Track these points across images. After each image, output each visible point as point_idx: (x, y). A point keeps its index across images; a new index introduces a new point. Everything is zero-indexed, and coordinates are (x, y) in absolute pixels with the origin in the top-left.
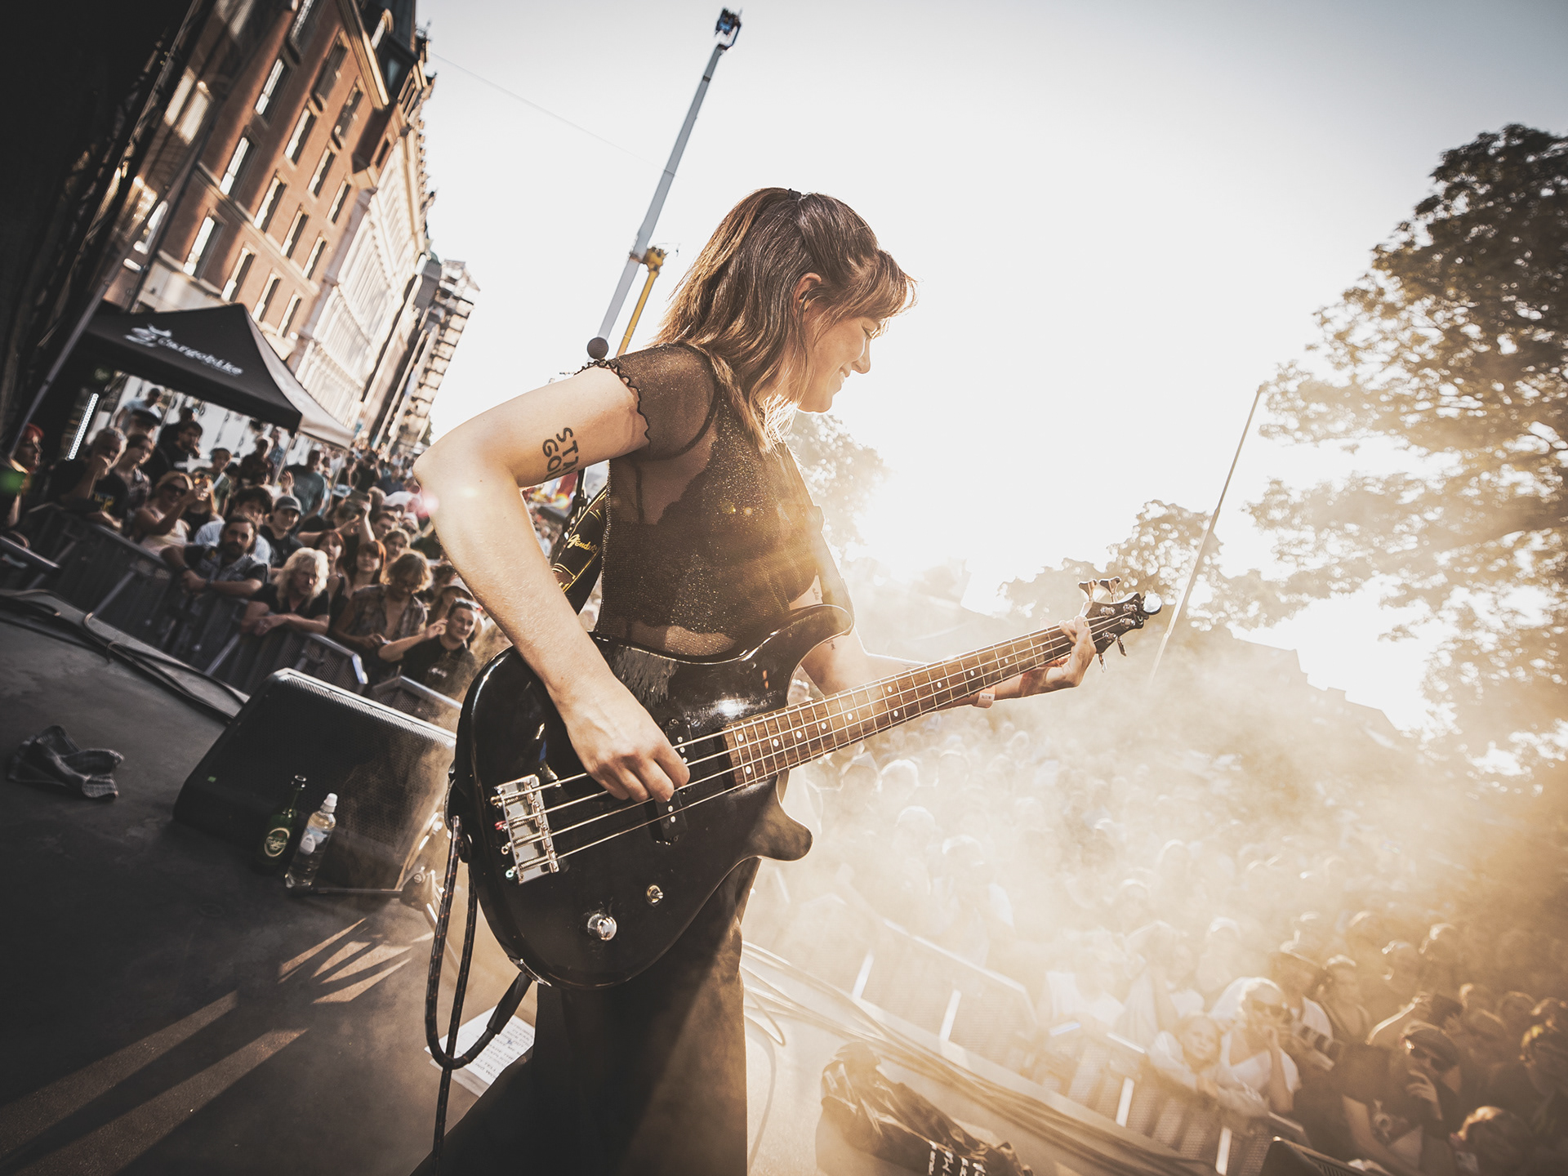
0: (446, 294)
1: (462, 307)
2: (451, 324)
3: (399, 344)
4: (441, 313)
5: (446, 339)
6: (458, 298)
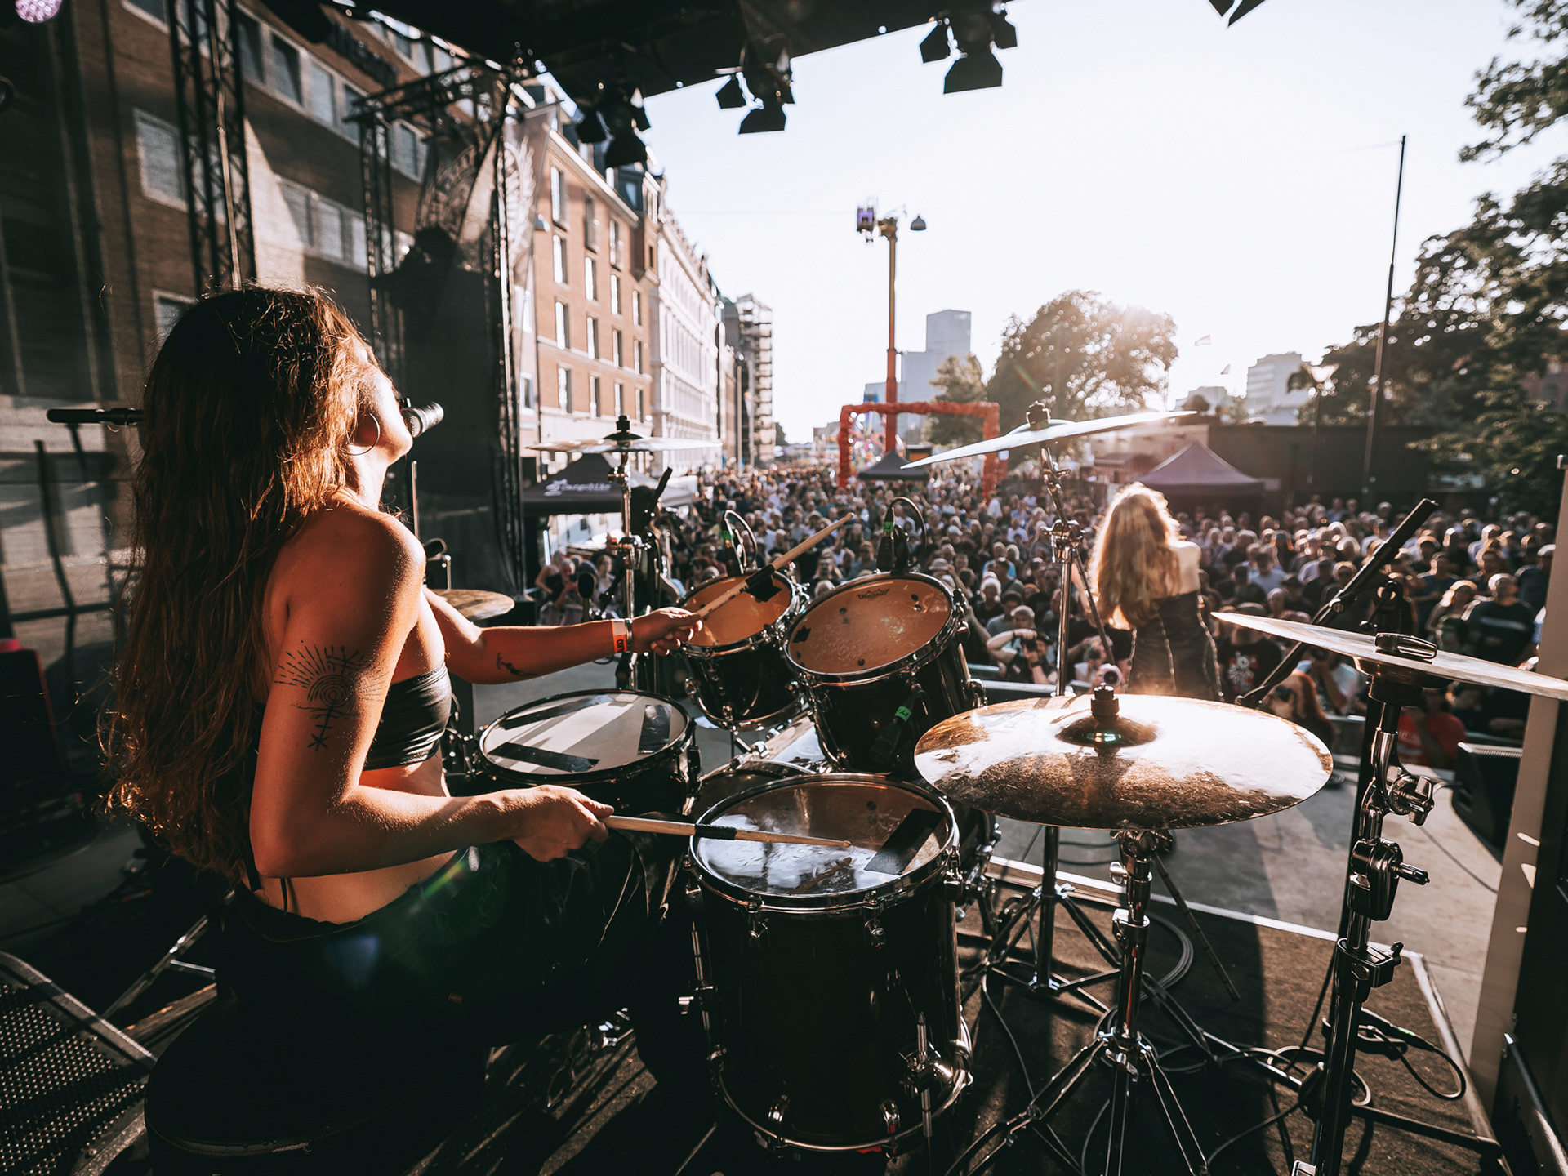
0: (748, 325)
1: (764, 329)
2: (762, 347)
3: (729, 381)
4: (752, 342)
5: (762, 361)
6: (758, 324)
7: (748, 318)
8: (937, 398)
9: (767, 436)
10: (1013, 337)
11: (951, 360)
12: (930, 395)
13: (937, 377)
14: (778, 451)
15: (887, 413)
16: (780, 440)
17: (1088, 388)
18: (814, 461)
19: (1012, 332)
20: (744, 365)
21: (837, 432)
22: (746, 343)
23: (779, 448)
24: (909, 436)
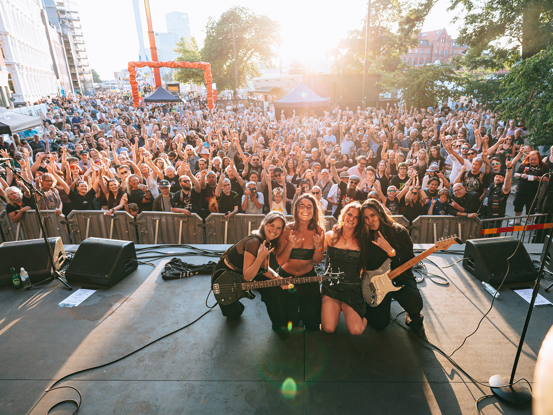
0: (63, 12)
1: (74, 16)
2: (75, 26)
3: (57, 45)
4: (67, 23)
5: (76, 34)
6: (68, 12)
7: (62, 8)
8: (178, 58)
9: (89, 77)
10: (212, 28)
11: (182, 39)
12: (174, 57)
13: (177, 48)
14: (96, 85)
15: (154, 67)
16: (96, 79)
17: (248, 55)
18: (118, 91)
19: (210, 26)
20: (65, 36)
21: (128, 76)
22: (63, 22)
23: (96, 84)
24: (167, 77)
